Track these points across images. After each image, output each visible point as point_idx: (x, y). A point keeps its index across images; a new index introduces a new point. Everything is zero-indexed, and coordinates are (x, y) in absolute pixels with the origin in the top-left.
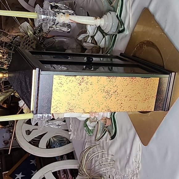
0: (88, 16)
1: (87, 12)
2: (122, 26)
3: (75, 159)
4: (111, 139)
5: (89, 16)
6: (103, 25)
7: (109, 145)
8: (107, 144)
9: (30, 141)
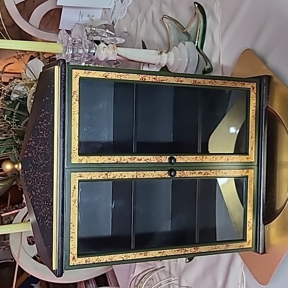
0: (143, 48)
1: (143, 41)
2: (208, 63)
3: (108, 286)
4: (188, 260)
5: (146, 49)
6: (172, 63)
7: (182, 269)
8: (178, 266)
9: (35, 256)
